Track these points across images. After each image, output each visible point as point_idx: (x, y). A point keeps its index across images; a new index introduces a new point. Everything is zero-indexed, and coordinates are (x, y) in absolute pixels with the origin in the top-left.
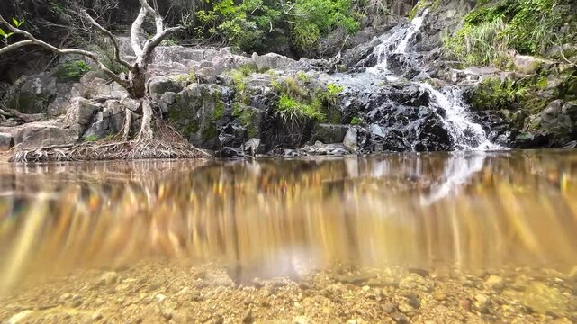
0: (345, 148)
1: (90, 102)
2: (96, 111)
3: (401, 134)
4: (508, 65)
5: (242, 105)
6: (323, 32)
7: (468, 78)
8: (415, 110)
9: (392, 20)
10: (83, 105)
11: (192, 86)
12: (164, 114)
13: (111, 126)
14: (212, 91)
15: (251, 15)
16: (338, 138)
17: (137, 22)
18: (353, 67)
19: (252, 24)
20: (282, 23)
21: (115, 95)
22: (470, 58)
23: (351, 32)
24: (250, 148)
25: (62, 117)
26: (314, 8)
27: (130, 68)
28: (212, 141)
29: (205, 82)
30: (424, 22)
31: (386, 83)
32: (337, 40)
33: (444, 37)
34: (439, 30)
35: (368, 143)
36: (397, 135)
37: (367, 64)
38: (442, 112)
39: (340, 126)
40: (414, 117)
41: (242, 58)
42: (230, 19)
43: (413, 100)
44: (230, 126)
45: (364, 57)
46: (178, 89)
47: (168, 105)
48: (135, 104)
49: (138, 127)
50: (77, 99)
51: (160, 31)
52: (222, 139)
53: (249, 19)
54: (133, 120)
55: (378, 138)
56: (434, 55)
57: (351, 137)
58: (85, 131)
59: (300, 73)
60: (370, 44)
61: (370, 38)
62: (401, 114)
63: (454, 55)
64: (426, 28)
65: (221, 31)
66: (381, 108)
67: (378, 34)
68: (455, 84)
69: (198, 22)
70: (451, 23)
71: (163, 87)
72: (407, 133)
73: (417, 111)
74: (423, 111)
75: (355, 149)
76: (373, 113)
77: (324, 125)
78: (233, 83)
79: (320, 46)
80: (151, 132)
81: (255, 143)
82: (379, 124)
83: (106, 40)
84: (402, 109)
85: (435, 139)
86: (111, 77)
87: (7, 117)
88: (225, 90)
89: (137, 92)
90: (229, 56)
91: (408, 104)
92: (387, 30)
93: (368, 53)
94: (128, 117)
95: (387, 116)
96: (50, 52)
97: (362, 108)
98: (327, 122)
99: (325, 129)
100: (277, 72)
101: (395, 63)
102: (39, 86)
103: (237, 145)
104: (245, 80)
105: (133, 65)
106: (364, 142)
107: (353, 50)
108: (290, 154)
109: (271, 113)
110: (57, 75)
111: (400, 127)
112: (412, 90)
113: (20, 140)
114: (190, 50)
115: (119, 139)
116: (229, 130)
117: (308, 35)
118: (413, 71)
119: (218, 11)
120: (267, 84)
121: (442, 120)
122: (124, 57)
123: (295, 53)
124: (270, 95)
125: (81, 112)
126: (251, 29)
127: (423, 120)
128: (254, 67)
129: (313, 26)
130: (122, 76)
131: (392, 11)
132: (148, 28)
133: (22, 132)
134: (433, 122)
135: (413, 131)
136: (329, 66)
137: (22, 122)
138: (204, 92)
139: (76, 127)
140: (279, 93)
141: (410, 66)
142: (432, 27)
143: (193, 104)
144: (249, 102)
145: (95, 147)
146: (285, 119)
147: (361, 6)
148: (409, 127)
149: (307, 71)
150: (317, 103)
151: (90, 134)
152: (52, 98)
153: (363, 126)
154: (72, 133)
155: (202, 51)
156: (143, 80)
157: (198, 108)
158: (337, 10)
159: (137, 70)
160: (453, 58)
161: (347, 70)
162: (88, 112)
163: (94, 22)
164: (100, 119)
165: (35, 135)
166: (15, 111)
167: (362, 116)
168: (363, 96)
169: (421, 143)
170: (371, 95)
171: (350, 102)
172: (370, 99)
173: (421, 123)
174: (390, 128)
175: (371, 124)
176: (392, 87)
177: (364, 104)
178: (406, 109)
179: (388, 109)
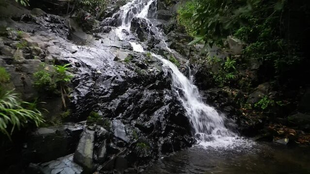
40: (160, 104)
43: (157, 83)
62: (147, 102)
72: (152, 127)
73: (161, 95)
84: (148, 93)
91: (152, 88)
95: (132, 106)
111: (146, 120)
127: (167, 107)
134: (176, 109)
135: (159, 123)
148: (154, 119)
167: (103, 108)
168: (104, 80)
169: (167, 140)
170: (114, 78)
171: (88, 88)
172: (113, 84)
173: (167, 112)
174: (134, 122)
175: (112, 119)
176: (137, 67)
177: (106, 91)
178: (151, 95)
179: (133, 96)
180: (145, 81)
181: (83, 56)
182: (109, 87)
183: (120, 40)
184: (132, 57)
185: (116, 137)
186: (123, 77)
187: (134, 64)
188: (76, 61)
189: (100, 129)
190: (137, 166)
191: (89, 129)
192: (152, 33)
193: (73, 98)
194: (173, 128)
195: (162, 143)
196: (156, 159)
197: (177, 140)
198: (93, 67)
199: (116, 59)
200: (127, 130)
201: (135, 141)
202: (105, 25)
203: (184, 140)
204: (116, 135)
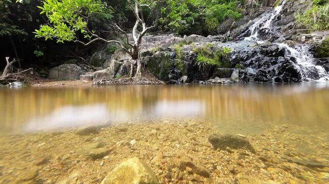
0: (232, 80)
1: (118, 62)
2: (120, 65)
3: (265, 73)
5: (179, 60)
6: (220, 21)
7: (314, 38)
8: (275, 59)
9: (261, 10)
10: (115, 63)
11: (157, 53)
12: (146, 65)
13: (126, 71)
14: (166, 54)
15: (183, 17)
16: (228, 75)
17: (135, 26)
18: (237, 38)
19: (184, 22)
20: (199, 19)
21: (127, 58)
22: (316, 26)
23: (236, 19)
24: (183, 80)
25: (108, 68)
26: (216, 9)
27: (132, 47)
28: (166, 77)
29: (163, 50)
30: (283, 8)
31: (257, 45)
32: (228, 25)
33: (297, 16)
34: (294, 12)
35: (245, 77)
36: (263, 73)
37: (245, 36)
38: (293, 59)
39: (229, 69)
40: (275, 63)
41: (179, 38)
42: (174, 20)
43: (274, 54)
44: (174, 70)
45: (244, 32)
46: (151, 54)
47: (147, 62)
48: (134, 61)
49: (136, 72)
50: (113, 61)
51: (144, 29)
52: (170, 76)
53: (183, 19)
54: (133, 69)
55: (251, 75)
56: (289, 27)
57: (235, 74)
58: (116, 73)
59: (208, 43)
60: (247, 25)
61: (247, 21)
62: (266, 62)
63: (304, 26)
64: (284, 12)
65: (169, 27)
66: (253, 59)
67: (252, 18)
68: (303, 43)
69: (159, 23)
70: (303, 6)
71: (145, 54)
72: (269, 72)
74: (281, 59)
75: (237, 81)
76: (248, 62)
77: (221, 69)
78: (175, 50)
79: (218, 29)
80: (140, 73)
81: (185, 78)
82: (252, 68)
83: (123, 35)
84: (267, 59)
85: (288, 75)
86: (125, 51)
87: (91, 69)
88: (171, 54)
89: (135, 57)
90: (173, 38)
91: (271, 56)
92: (258, 15)
93: (246, 30)
94: (132, 67)
95: (257, 63)
96: (104, 42)
97: (242, 59)
98: (222, 67)
99: (221, 71)
100: (196, 43)
101: (262, 34)
102: (100, 56)
103: (177, 79)
104: (181, 48)
105: (134, 45)
106: (243, 77)
107: (237, 29)
108: (202, 83)
109: (193, 63)
110: (106, 51)
111: (265, 69)
112: (274, 48)
113: (95, 77)
114: (156, 37)
115: (128, 77)
116: (173, 72)
117: (212, 24)
118: (274, 37)
119: (169, 17)
120: (191, 50)
121: (293, 64)
122: (130, 42)
123: (205, 34)
124: (193, 55)
125: (115, 66)
126: (183, 24)
127: (280, 64)
128: (185, 42)
129: (215, 19)
130: (129, 50)
131: (262, 5)
132: (139, 29)
133: (95, 74)
134: (287, 66)
135: (274, 71)
136: (223, 38)
137: (95, 70)
138: (162, 55)
139: (113, 72)
140: (197, 54)
141: (272, 34)
142: (288, 10)
143: (157, 61)
144: (183, 59)
145: (120, 80)
146: (200, 66)
147: (243, 4)
148: (271, 69)
149: (211, 42)
150: (217, 58)
151: (118, 75)
152: (105, 61)
153: (243, 69)
154: (112, 74)
155: (161, 37)
156: (137, 52)
157: (160, 62)
158: (229, 9)
159: (135, 47)
160: (303, 27)
161: (233, 39)
162: (117, 66)
163: (119, 28)
164: (122, 69)
165: (100, 75)
166: (93, 66)
167: (242, 63)
168: (243, 53)
169: (279, 77)
170: (248, 52)
171: (235, 56)
172: (247, 54)
174: (259, 69)
175: (247, 67)
176: (261, 47)
177: (243, 57)
178: (269, 59)
179: (258, 59)
180: (266, 53)
181: (232, 46)
182: (245, 56)
185: (248, 73)
186: (252, 51)
189: (241, 70)
191: (237, 69)
193: (229, 59)
194: (284, 73)
195: (275, 78)
197: (286, 78)
199: (248, 46)
200: (255, 71)
203: (291, 79)
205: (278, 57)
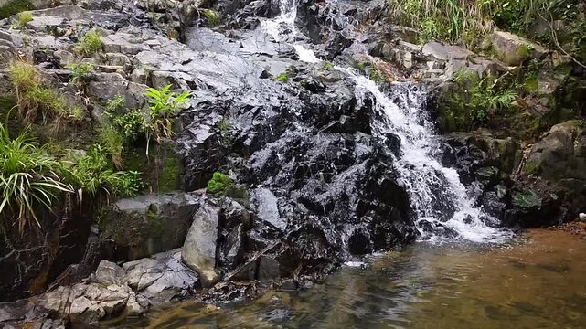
4: (484, 44)
7: (430, 64)
8: (347, 143)
18: (235, 16)
38: (394, 144)
40: (347, 162)
43: (343, 120)
62: (321, 158)
63: (405, 17)
66: (281, 143)
68: (410, 73)
72: (331, 204)
73: (350, 144)
74: (362, 144)
76: (263, 155)
84: (323, 141)
91: (333, 130)
95: (291, 164)
97: (238, 146)
111: (318, 191)
112: (338, 93)
118: (342, 39)
134: (380, 171)
135: (344, 197)
148: (334, 190)
161: (221, 20)
167: (237, 167)
168: (239, 113)
169: (360, 229)
170: (258, 111)
171: (209, 128)
172: (255, 122)
173: (360, 176)
174: (297, 194)
175: (255, 187)
176: (303, 89)
177: (242, 134)
178: (330, 144)
179: (295, 145)
180: (319, 117)
181: (202, 68)
182: (248, 127)
183: (274, 42)
184: (296, 71)
185: (260, 220)
186: (275, 108)
187: (298, 84)
188: (189, 78)
189: (231, 204)
190: (299, 276)
191: (210, 204)
192: (336, 27)
193: (182, 146)
194: (373, 207)
195: (350, 233)
196: (337, 265)
197: (380, 229)
198: (218, 89)
199: (265, 75)
200: (282, 208)
201: (298, 228)
202: (249, 15)
203: (394, 231)
204: (261, 216)
205: (353, 132)
